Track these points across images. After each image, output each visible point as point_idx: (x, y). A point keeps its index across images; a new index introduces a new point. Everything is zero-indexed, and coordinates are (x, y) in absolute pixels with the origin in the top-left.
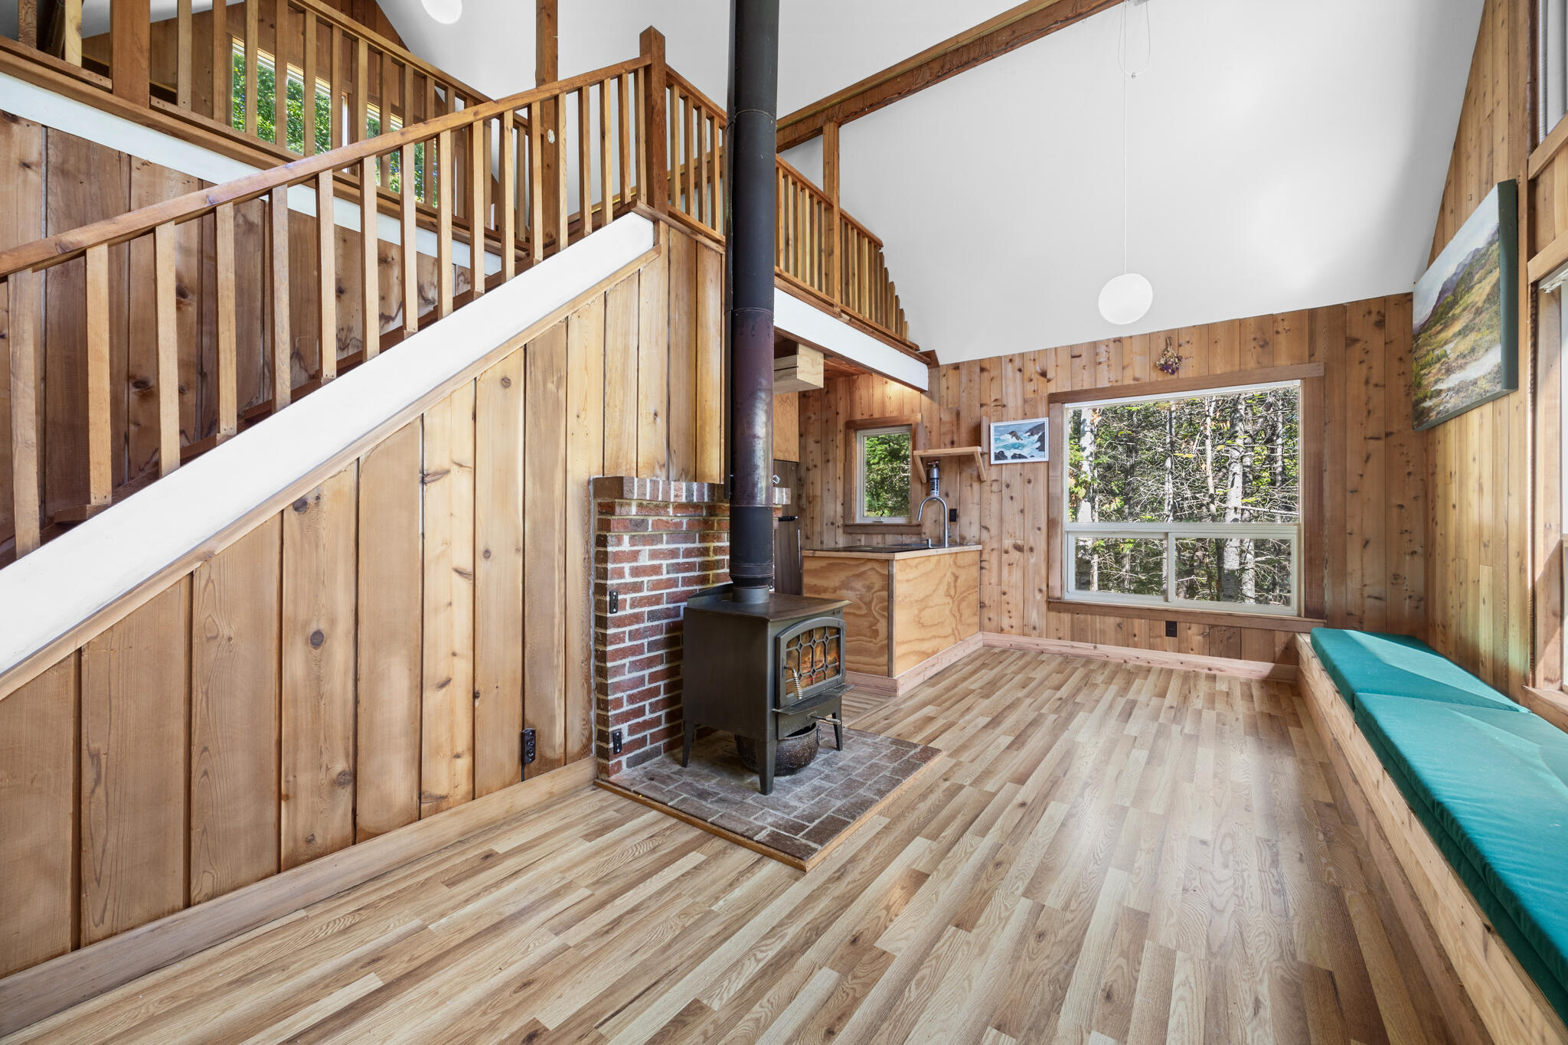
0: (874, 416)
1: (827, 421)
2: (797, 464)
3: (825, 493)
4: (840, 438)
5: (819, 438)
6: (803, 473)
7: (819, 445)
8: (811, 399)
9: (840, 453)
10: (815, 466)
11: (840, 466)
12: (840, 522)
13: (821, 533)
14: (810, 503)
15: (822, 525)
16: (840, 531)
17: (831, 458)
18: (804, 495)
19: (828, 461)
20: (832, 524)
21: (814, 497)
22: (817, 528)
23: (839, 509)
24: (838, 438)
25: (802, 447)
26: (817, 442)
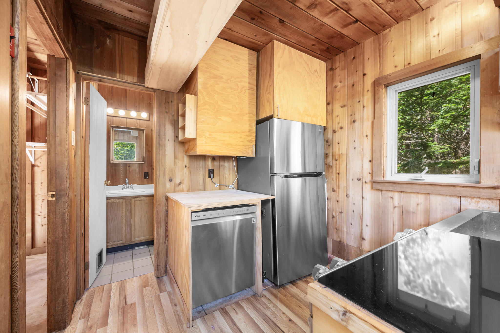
0: (412, 64)
1: (353, 85)
2: (325, 128)
3: (351, 151)
4: (368, 98)
5: (345, 103)
6: (330, 134)
7: (345, 108)
8: (337, 70)
9: (368, 112)
10: (341, 128)
11: (368, 125)
12: (368, 178)
13: (347, 188)
14: (336, 160)
15: (347, 181)
16: (368, 187)
17: (357, 117)
18: (331, 155)
19: (354, 121)
20: (359, 180)
21: (340, 155)
22: (343, 184)
23: (367, 166)
24: (365, 98)
25: (329, 113)
26: (343, 107)
